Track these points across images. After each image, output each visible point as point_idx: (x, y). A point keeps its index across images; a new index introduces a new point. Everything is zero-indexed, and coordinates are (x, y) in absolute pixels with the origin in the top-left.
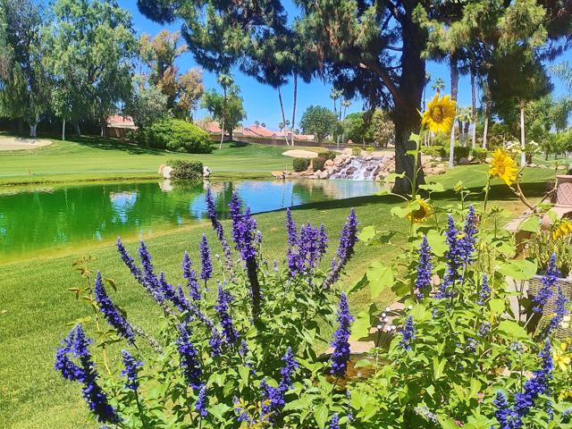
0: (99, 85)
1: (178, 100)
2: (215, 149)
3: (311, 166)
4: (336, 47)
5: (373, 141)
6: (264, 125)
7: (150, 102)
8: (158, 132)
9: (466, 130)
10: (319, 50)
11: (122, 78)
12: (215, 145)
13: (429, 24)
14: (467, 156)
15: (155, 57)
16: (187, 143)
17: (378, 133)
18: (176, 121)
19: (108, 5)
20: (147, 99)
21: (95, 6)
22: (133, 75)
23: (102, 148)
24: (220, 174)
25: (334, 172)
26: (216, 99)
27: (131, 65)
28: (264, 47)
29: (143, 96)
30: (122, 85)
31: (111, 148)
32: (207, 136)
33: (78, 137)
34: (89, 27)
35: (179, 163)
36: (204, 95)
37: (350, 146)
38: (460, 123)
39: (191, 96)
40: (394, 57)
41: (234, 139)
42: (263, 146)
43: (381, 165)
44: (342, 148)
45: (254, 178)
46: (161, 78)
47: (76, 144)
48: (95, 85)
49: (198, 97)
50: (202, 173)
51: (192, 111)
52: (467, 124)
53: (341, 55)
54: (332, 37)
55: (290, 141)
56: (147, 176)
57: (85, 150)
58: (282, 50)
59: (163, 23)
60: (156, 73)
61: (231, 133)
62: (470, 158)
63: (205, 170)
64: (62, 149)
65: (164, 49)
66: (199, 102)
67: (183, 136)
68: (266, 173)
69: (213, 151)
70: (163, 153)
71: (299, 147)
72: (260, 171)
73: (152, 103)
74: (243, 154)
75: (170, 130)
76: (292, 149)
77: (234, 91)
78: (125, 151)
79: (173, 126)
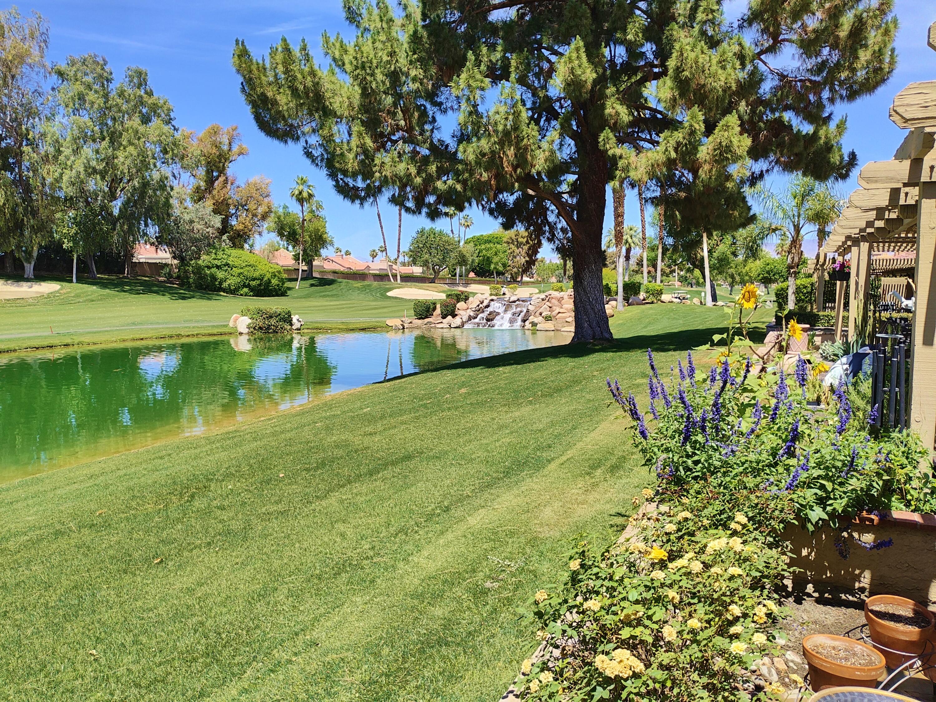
1: (235, 222)
2: (291, 289)
3: (438, 311)
5: (504, 274)
7: (197, 226)
8: (209, 267)
12: (290, 284)
15: (203, 162)
16: (253, 283)
18: (235, 252)
20: (191, 222)
22: (172, 189)
23: (130, 292)
24: (316, 325)
25: (470, 318)
26: (288, 220)
27: (168, 175)
29: (187, 217)
31: (144, 292)
32: (279, 272)
33: (95, 278)
36: (273, 215)
37: (486, 282)
39: (254, 215)
41: (315, 275)
42: (358, 284)
43: (531, 308)
45: (363, 329)
46: (211, 192)
47: (95, 287)
49: (264, 217)
50: (291, 325)
51: (255, 236)
55: (395, 276)
56: (215, 331)
57: (108, 296)
60: (203, 184)
61: (311, 266)
62: (642, 296)
63: (294, 320)
64: (77, 296)
65: (214, 151)
66: (266, 225)
67: (246, 273)
68: (377, 322)
69: (289, 292)
70: (218, 298)
71: (409, 284)
72: (368, 320)
73: (199, 227)
74: (332, 296)
75: (227, 265)
76: (399, 288)
77: (314, 208)
78: (164, 295)
79: (231, 259)
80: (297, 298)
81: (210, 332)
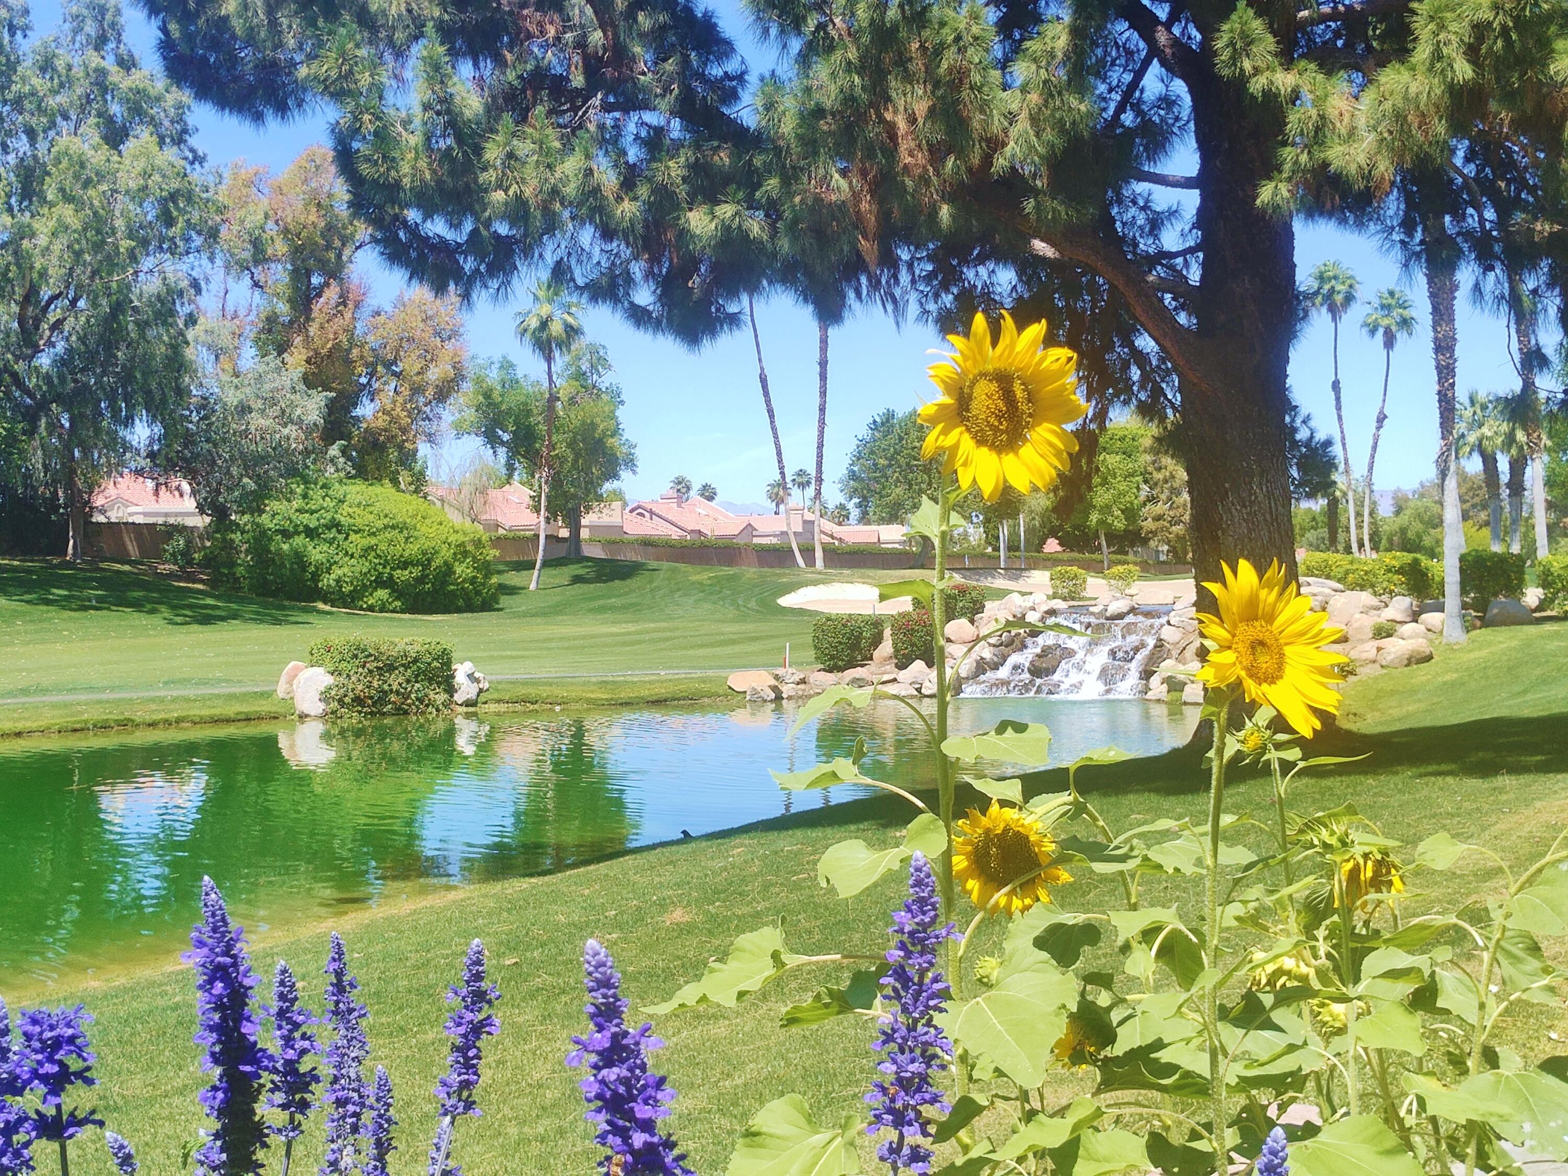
0: (62, 362)
1: (366, 410)
2: (511, 591)
3: (886, 648)
4: (926, 181)
5: (1145, 541)
6: (708, 493)
7: (257, 421)
8: (286, 534)
9: (1517, 486)
10: (856, 196)
11: (151, 333)
12: (513, 578)
13: (1284, 80)
14: (1515, 588)
15: (280, 247)
16: (402, 575)
17: (1160, 508)
18: (357, 491)
19: (95, 60)
20: (244, 409)
21: (46, 66)
22: (191, 320)
23: (63, 604)
24: (522, 691)
25: (982, 667)
26: (511, 401)
27: (184, 284)
28: (643, 191)
29: (232, 398)
30: (147, 358)
31: (101, 604)
32: (478, 543)
34: (22, 144)
35: (358, 653)
36: (467, 386)
37: (1050, 562)
38: (1489, 462)
39: (417, 390)
40: (1173, 213)
41: (588, 551)
42: (702, 575)
43: (1168, 634)
44: (1015, 572)
45: (658, 703)
46: (303, 329)
48: (44, 361)
49: (443, 393)
50: (451, 690)
51: (423, 449)
52: (1518, 467)
53: (945, 212)
54: (904, 146)
55: (808, 552)
56: (231, 710)
58: (713, 200)
59: (258, 117)
60: (283, 308)
61: (575, 527)
62: (1532, 596)
63: (460, 677)
65: (313, 218)
66: (448, 415)
67: (383, 547)
68: (703, 680)
69: (504, 601)
70: (303, 617)
71: (846, 572)
72: (681, 674)
73: (263, 422)
74: (624, 608)
75: (335, 525)
76: (815, 583)
77: (585, 367)
78: (152, 612)
79: (346, 509)
80: (525, 615)
81: (216, 712)
